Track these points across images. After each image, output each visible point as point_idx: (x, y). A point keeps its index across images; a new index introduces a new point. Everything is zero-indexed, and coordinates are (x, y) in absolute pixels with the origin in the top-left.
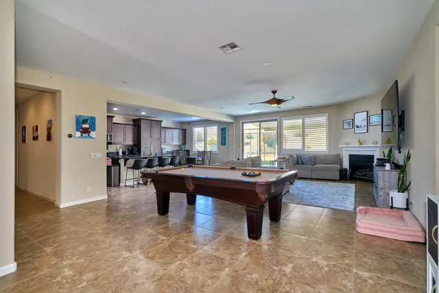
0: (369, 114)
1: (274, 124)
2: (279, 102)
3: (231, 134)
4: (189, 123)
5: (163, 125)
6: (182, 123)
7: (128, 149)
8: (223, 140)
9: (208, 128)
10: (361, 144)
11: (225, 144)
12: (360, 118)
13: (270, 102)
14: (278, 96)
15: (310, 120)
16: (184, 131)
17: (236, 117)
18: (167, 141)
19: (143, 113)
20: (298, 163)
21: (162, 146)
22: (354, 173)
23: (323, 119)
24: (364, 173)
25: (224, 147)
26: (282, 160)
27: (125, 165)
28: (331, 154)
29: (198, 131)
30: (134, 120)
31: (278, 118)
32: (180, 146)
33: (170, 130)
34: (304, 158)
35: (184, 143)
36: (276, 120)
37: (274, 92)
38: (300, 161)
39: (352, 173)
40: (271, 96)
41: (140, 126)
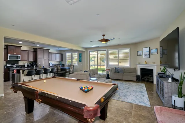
0: (151, 49)
1: (105, 52)
2: (106, 41)
3: (84, 56)
4: (64, 51)
5: (50, 51)
6: (61, 51)
7: (30, 64)
8: (80, 60)
9: (73, 53)
10: (146, 63)
11: (81, 61)
12: (146, 50)
13: (102, 41)
14: (106, 38)
15: (121, 51)
16: (62, 55)
17: (86, 49)
18: (52, 59)
19: (38, 45)
20: (116, 72)
21: (50, 62)
22: (143, 78)
23: (128, 50)
24: (148, 78)
25: (80, 63)
26: (109, 70)
27: (23, 73)
28: (131, 67)
29: (68, 55)
30: (34, 49)
31: (106, 49)
32: (60, 62)
33: (55, 54)
34: (119, 70)
35: (62, 60)
36: (105, 50)
37: (104, 36)
38: (117, 71)
39: (142, 77)
40: (102, 38)
41: (37, 52)
